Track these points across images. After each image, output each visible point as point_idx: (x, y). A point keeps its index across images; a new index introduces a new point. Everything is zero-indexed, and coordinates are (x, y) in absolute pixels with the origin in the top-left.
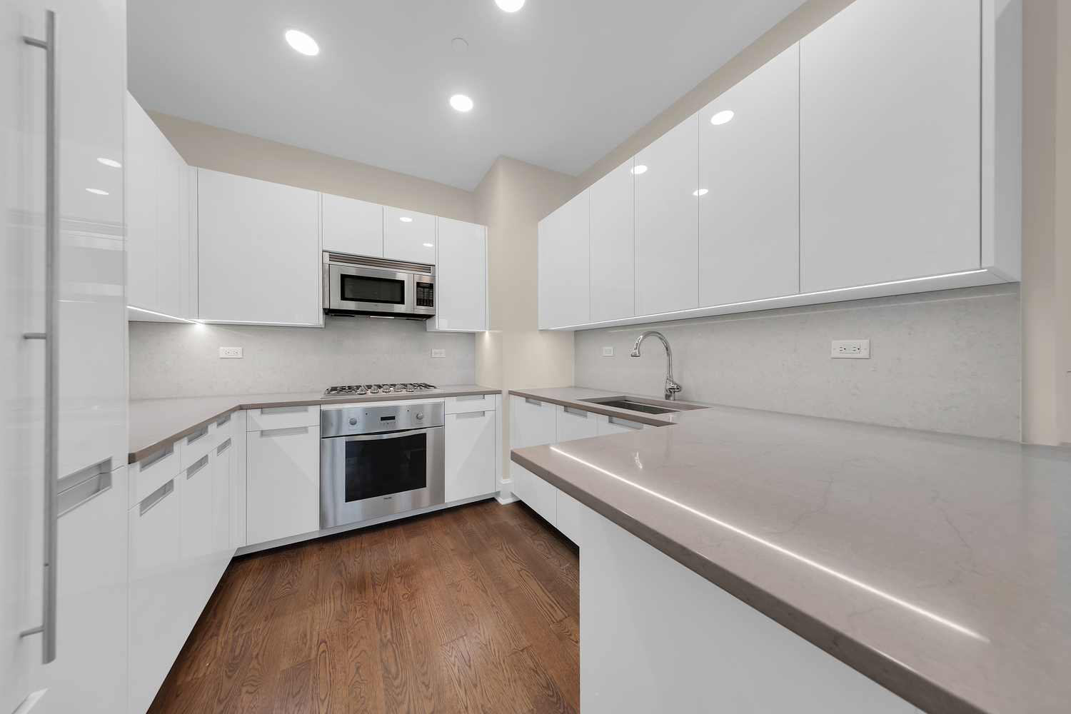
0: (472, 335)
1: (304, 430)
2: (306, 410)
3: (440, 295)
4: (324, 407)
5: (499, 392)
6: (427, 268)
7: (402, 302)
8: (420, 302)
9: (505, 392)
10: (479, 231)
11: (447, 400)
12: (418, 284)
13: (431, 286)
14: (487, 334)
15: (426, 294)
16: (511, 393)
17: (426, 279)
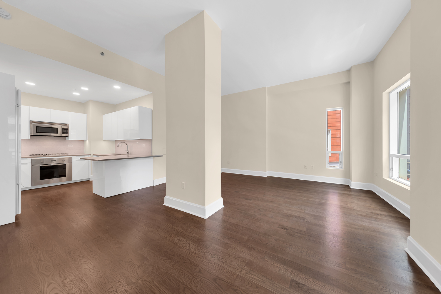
0: (83, 141)
1: (27, 163)
2: (27, 159)
3: (70, 131)
4: (32, 158)
5: (90, 155)
6: (66, 125)
7: (57, 133)
8: (63, 133)
9: (92, 155)
10: (85, 116)
11: (73, 157)
12: (63, 129)
13: (68, 129)
14: (87, 141)
15: (66, 131)
16: (93, 155)
17: (66, 127)
